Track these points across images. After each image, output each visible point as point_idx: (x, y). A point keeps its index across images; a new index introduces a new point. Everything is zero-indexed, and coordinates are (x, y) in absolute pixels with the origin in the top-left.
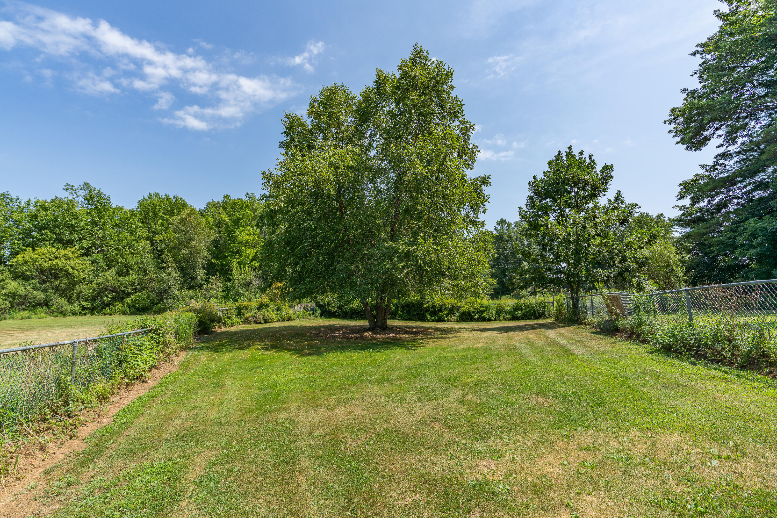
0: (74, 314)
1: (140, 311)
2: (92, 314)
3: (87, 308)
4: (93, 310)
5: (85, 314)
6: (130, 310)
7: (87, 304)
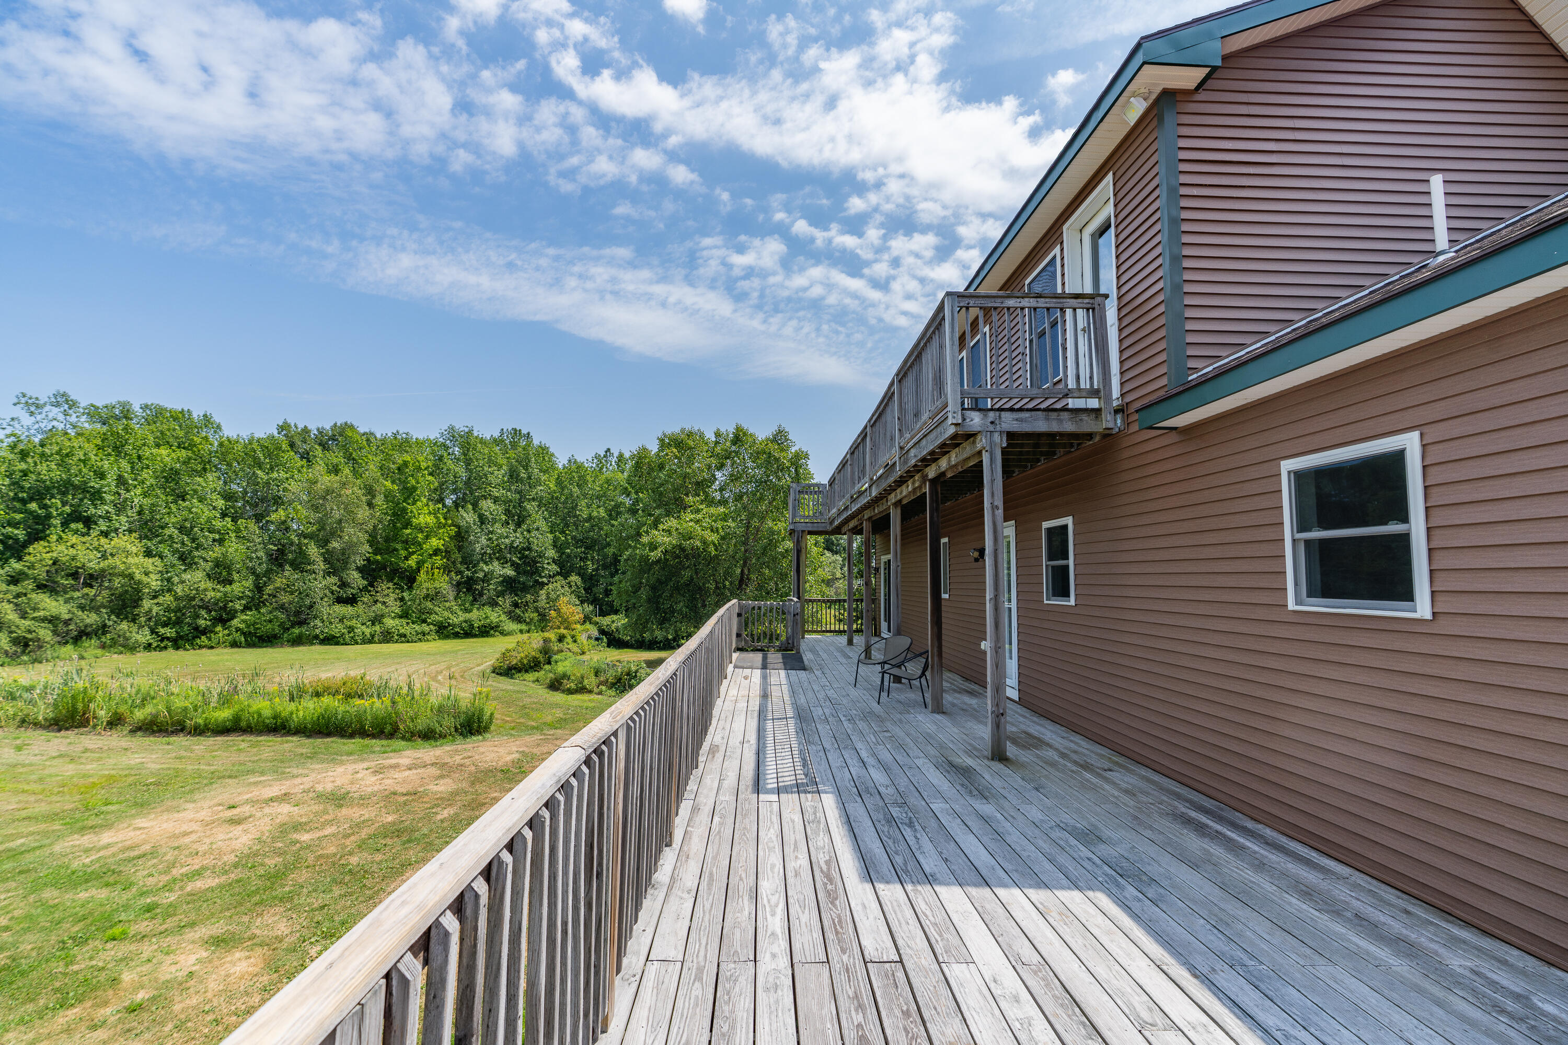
0: (148, 647)
1: (264, 641)
2: (177, 647)
3: (168, 639)
4: (177, 643)
5: (166, 648)
6: (246, 640)
7: (168, 632)
